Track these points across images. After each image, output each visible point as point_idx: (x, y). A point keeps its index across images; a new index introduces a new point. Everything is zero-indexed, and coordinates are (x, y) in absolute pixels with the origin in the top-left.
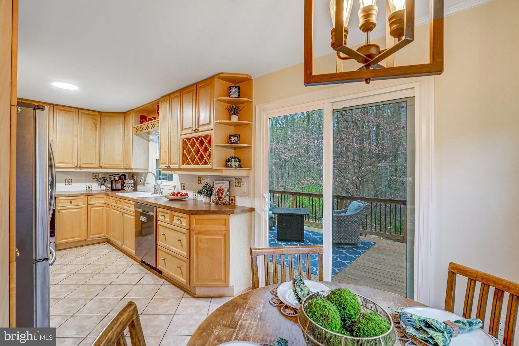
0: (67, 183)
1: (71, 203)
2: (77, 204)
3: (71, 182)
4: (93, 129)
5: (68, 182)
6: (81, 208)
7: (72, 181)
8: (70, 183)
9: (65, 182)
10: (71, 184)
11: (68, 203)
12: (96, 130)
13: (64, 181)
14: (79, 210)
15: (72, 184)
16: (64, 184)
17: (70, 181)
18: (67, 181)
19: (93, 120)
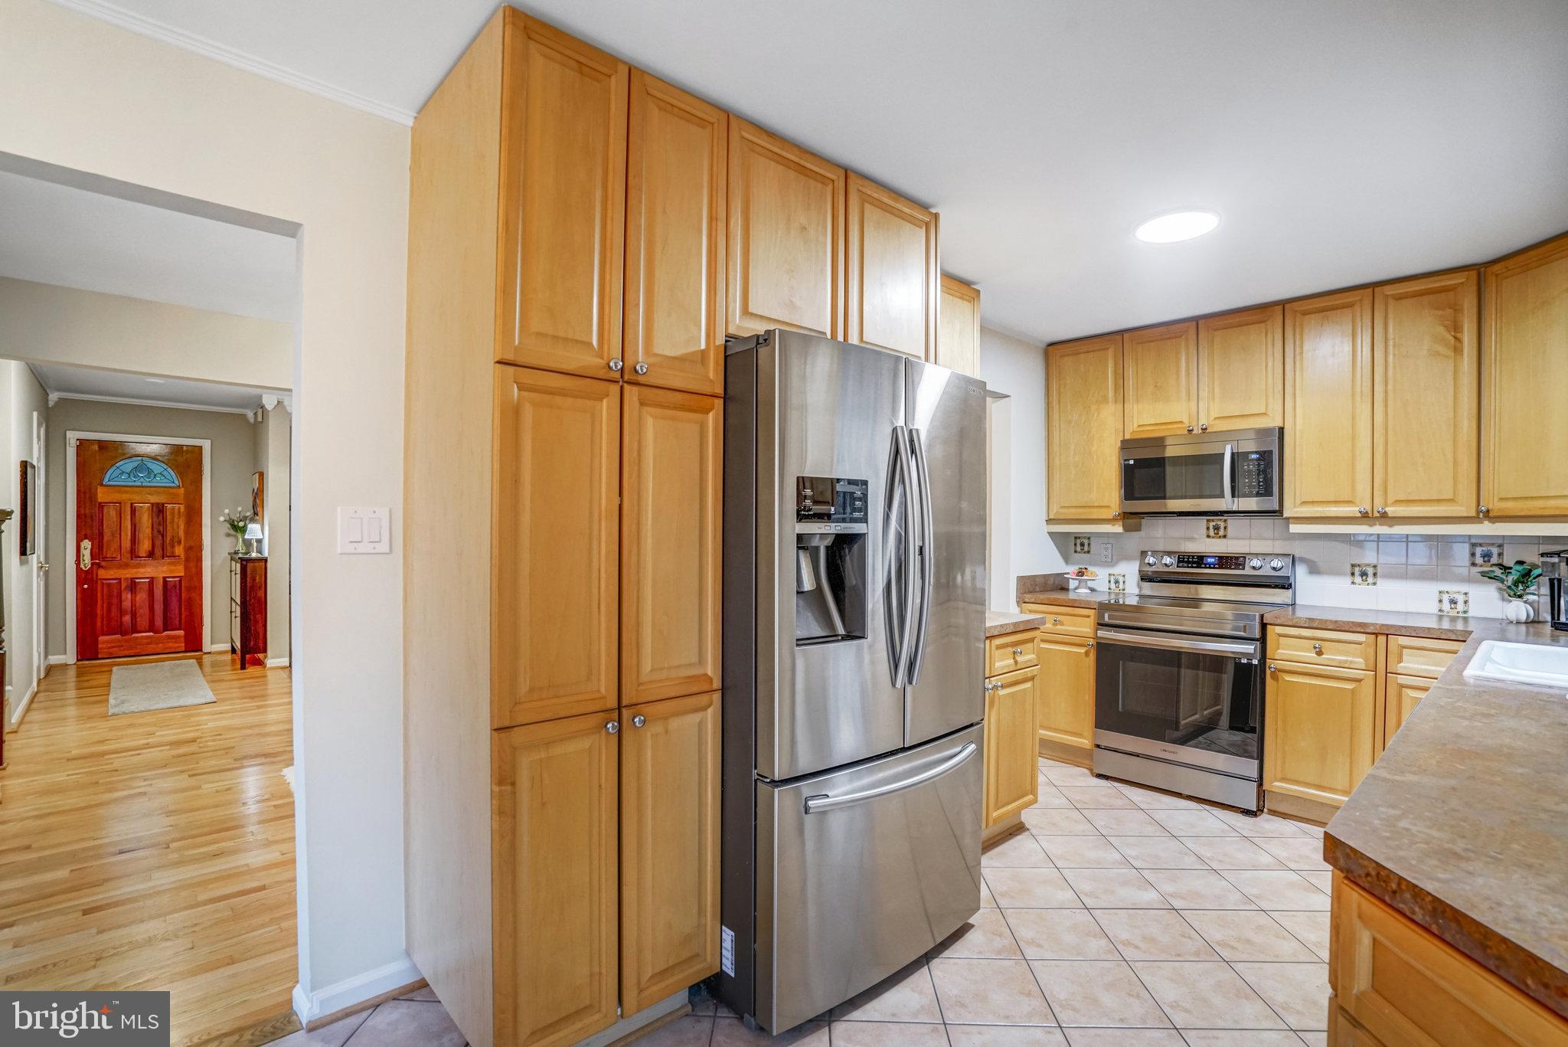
0: (1358, 579)
1: (1320, 653)
2: (1340, 661)
3: (1375, 575)
4: (1442, 349)
5: (1364, 574)
6: (1359, 681)
7: (1379, 571)
8: (1370, 580)
9: (1349, 572)
10: (1375, 584)
11: (1308, 651)
12: (1458, 350)
13: (1349, 569)
14: (1349, 686)
15: (1379, 581)
16: (1349, 579)
17: (1370, 571)
18: (1357, 570)
19: (1441, 312)
